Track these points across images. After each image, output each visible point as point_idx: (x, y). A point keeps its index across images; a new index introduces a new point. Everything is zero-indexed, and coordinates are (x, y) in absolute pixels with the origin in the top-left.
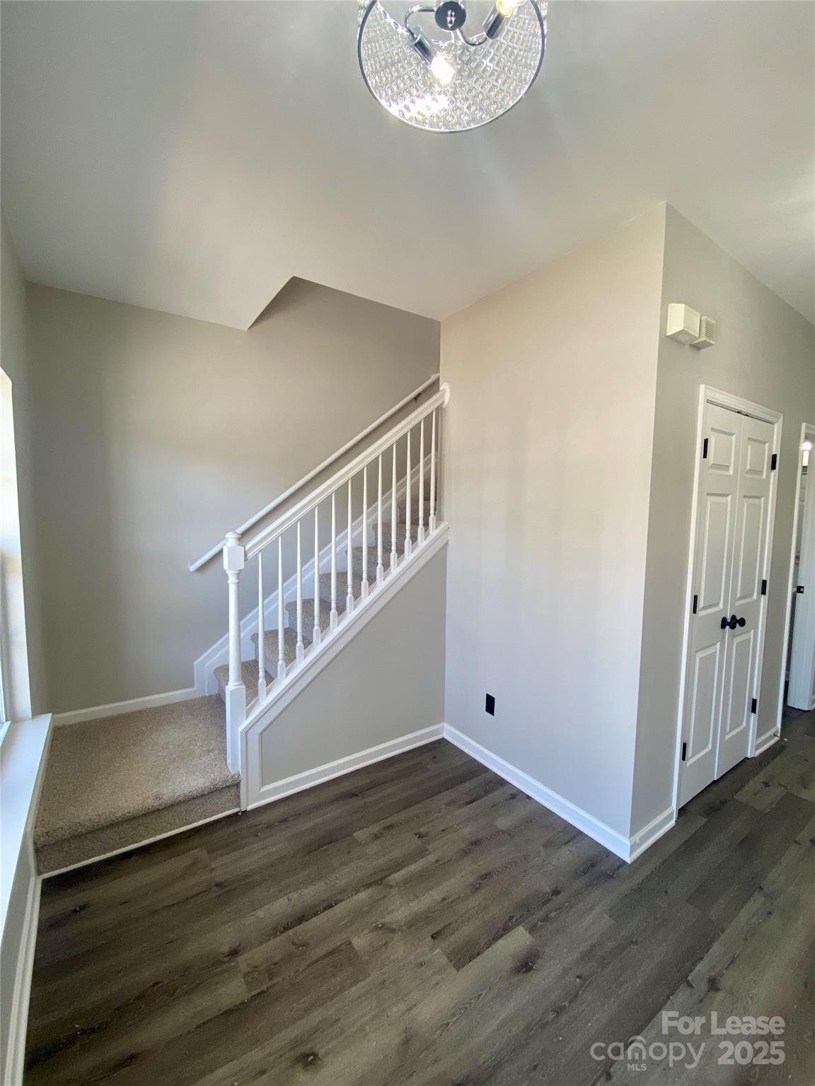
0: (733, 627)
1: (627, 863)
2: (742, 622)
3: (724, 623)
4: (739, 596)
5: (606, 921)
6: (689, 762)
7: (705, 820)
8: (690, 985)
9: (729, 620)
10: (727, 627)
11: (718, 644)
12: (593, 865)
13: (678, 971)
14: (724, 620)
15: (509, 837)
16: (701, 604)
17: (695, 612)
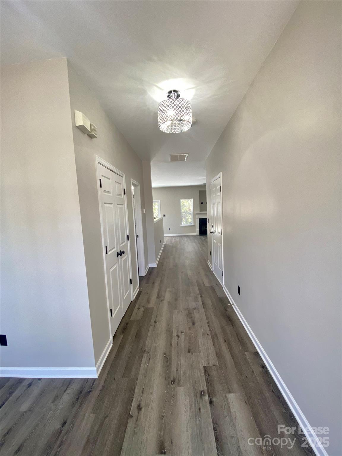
0: (121, 255)
1: (97, 378)
2: (123, 253)
3: (118, 255)
4: (121, 242)
5: (93, 416)
6: (113, 315)
7: (122, 335)
8: (132, 417)
9: (119, 253)
10: (119, 256)
11: (117, 263)
12: (81, 392)
13: (126, 414)
14: (118, 253)
15: (30, 412)
16: (108, 250)
17: (107, 253)
